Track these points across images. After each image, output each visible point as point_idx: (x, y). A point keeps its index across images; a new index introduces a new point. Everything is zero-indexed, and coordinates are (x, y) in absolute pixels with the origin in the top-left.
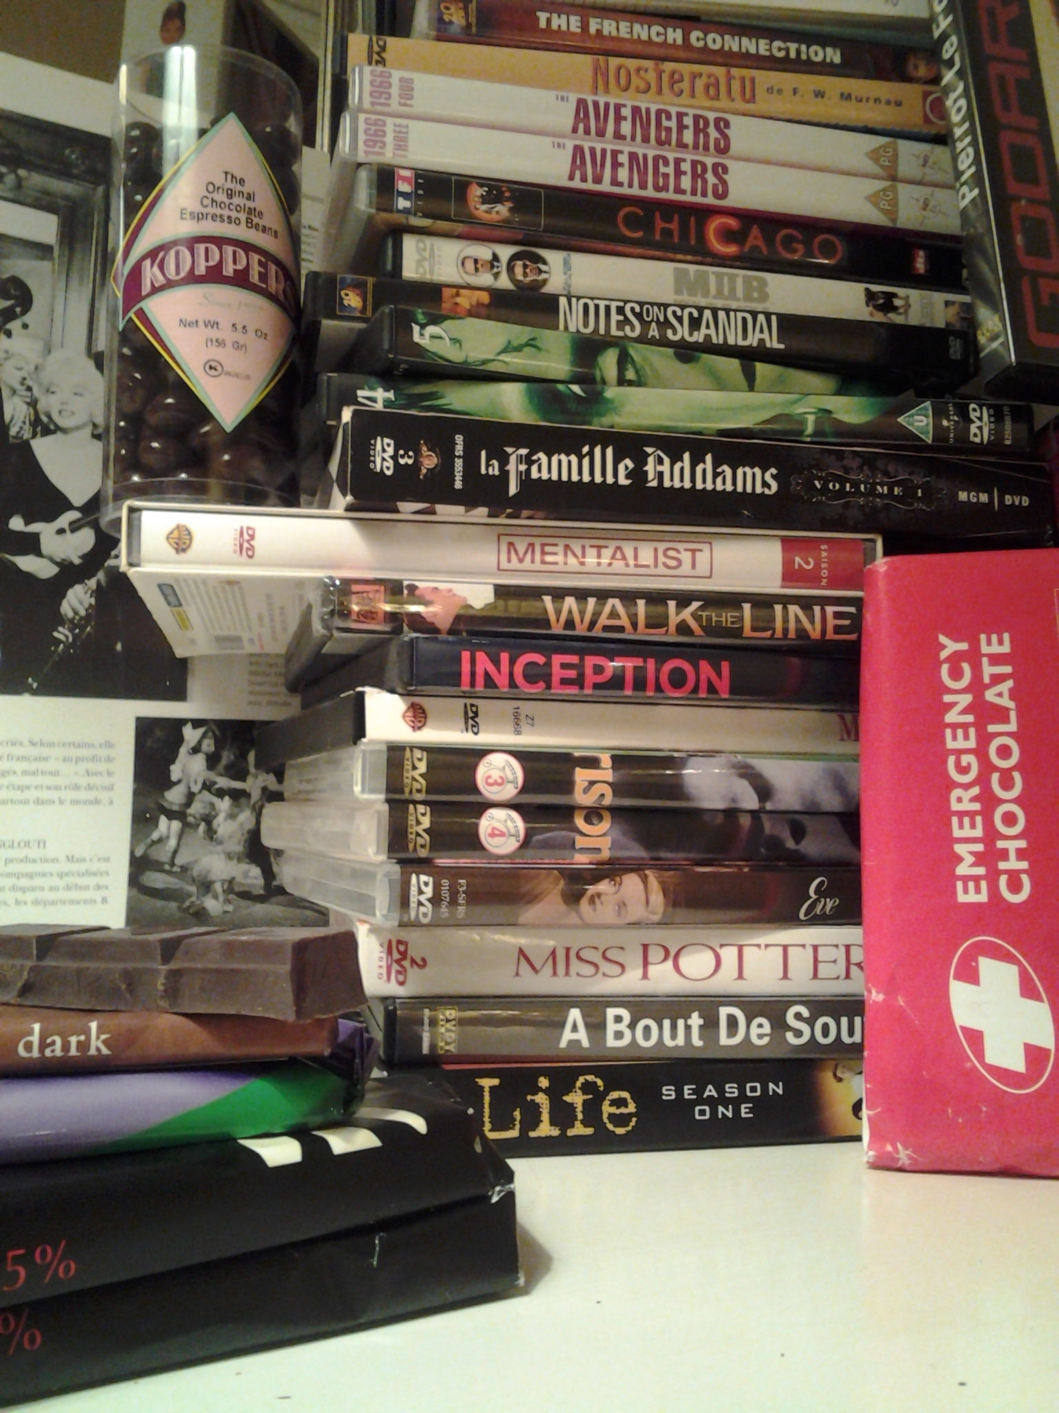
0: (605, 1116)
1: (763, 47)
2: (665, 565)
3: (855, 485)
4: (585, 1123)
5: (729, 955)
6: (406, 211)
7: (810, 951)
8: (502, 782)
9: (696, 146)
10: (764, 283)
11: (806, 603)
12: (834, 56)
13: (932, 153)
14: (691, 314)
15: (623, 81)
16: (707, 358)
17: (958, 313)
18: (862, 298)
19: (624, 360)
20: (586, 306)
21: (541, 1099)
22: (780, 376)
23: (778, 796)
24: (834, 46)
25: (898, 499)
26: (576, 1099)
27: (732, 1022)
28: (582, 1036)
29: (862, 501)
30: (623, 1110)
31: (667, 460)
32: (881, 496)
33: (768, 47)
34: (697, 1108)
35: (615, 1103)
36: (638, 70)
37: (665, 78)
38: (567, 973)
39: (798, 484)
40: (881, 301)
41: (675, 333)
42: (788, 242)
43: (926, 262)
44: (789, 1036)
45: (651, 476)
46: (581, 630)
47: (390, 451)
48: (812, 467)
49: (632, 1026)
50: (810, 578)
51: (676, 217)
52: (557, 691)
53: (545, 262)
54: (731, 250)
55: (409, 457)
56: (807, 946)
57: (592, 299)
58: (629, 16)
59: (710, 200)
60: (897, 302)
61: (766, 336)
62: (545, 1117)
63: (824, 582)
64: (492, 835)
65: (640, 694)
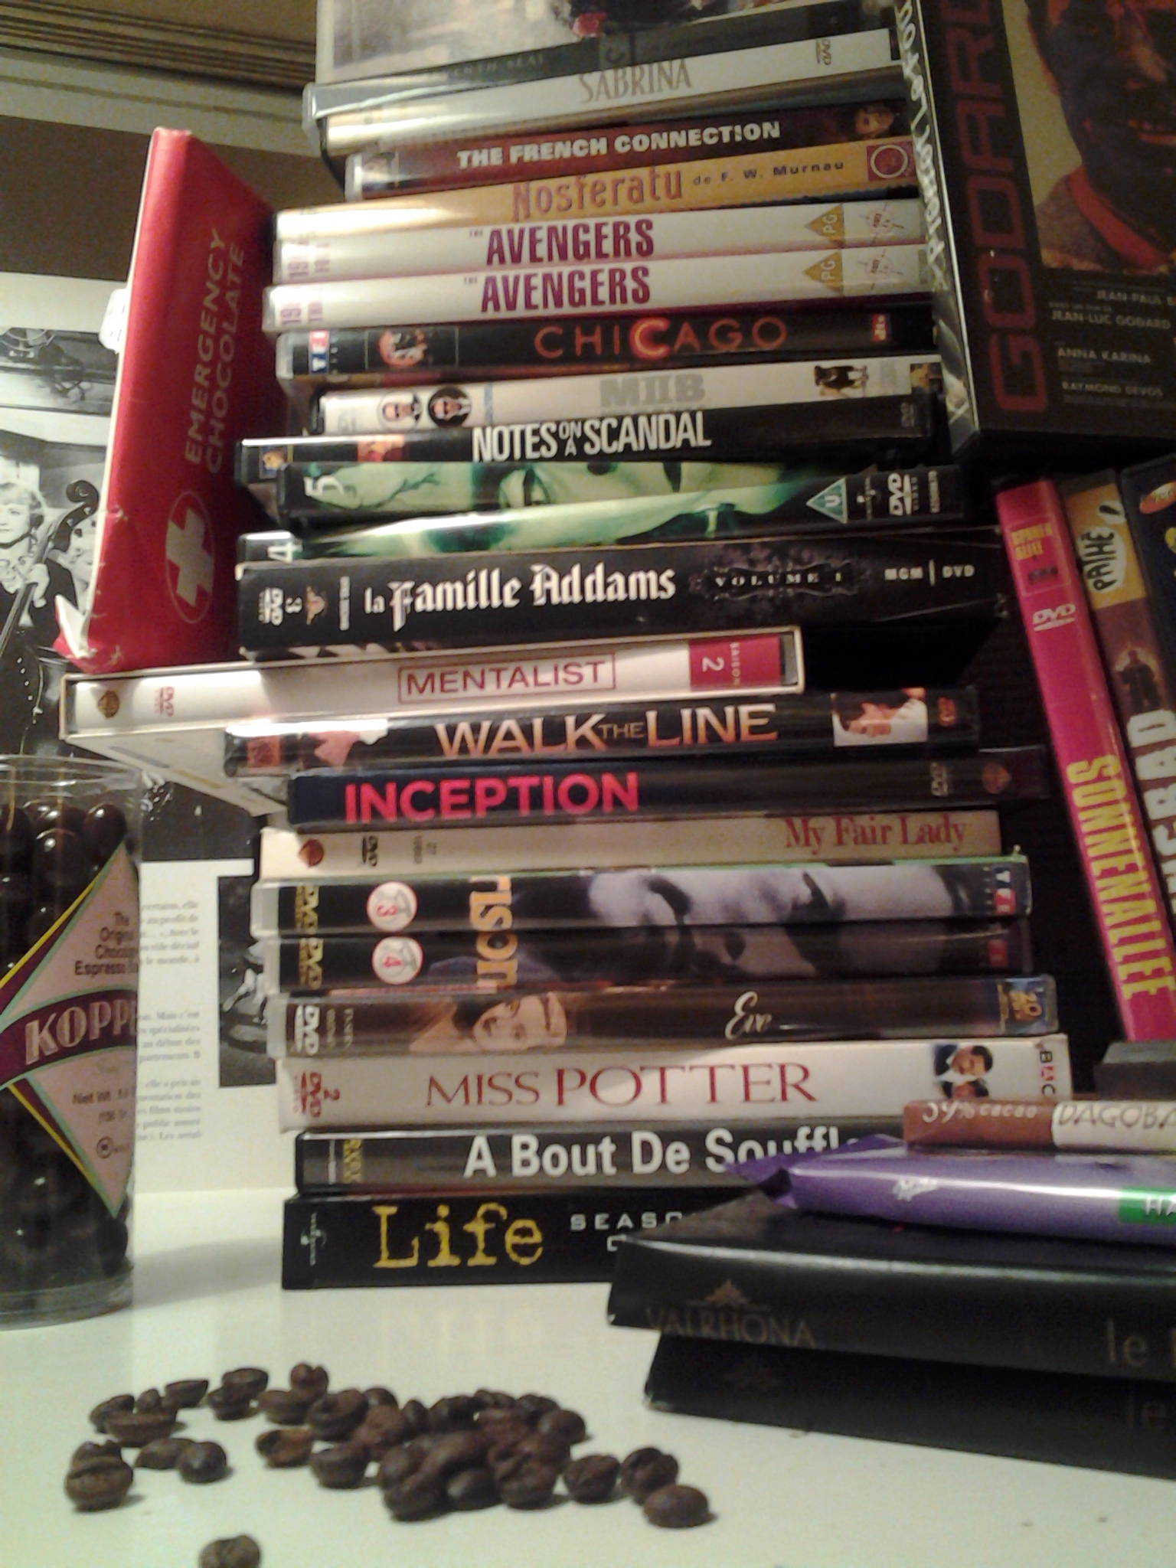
0: (508, 1246)
1: (694, 137)
2: (566, 681)
3: (763, 577)
4: (488, 1252)
5: (651, 1081)
6: (321, 371)
7: (740, 1072)
8: (395, 911)
9: (617, 253)
10: (699, 380)
11: (717, 705)
12: (772, 130)
13: (884, 210)
14: (609, 426)
15: (544, 204)
16: (624, 467)
17: (926, 376)
18: (812, 377)
19: (529, 480)
20: (500, 436)
21: (441, 1228)
22: (711, 473)
23: (695, 909)
24: (771, 121)
25: (813, 586)
26: (478, 1228)
27: (647, 1148)
28: (488, 1164)
29: (771, 593)
30: (528, 1240)
31: (555, 577)
32: (793, 585)
33: (699, 136)
34: (610, 1240)
35: (518, 1232)
36: (560, 188)
37: (587, 191)
38: (480, 1101)
39: (697, 584)
40: (833, 378)
41: (593, 445)
42: (723, 334)
43: (887, 327)
44: (711, 1163)
45: (538, 593)
46: (476, 754)
47: (279, 601)
48: (713, 564)
49: (540, 1153)
50: (723, 678)
51: (598, 330)
52: (448, 816)
53: (465, 396)
54: (661, 352)
55: (297, 605)
56: (736, 1068)
57: (508, 425)
58: (550, 137)
59: (631, 306)
60: (852, 375)
61: (690, 435)
62: (445, 1245)
63: (737, 681)
64: (387, 964)
65: (536, 813)
